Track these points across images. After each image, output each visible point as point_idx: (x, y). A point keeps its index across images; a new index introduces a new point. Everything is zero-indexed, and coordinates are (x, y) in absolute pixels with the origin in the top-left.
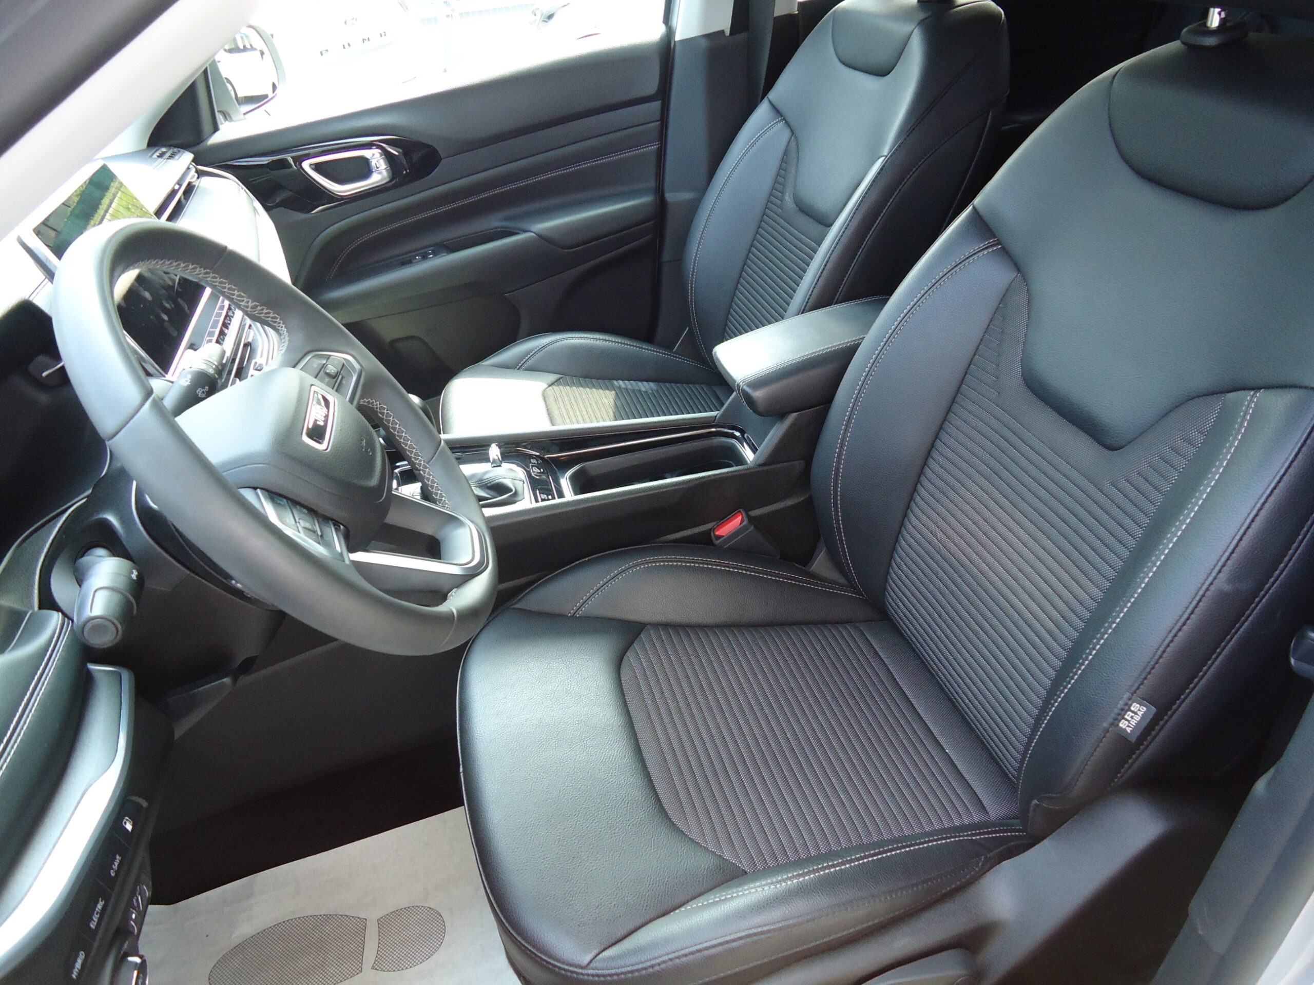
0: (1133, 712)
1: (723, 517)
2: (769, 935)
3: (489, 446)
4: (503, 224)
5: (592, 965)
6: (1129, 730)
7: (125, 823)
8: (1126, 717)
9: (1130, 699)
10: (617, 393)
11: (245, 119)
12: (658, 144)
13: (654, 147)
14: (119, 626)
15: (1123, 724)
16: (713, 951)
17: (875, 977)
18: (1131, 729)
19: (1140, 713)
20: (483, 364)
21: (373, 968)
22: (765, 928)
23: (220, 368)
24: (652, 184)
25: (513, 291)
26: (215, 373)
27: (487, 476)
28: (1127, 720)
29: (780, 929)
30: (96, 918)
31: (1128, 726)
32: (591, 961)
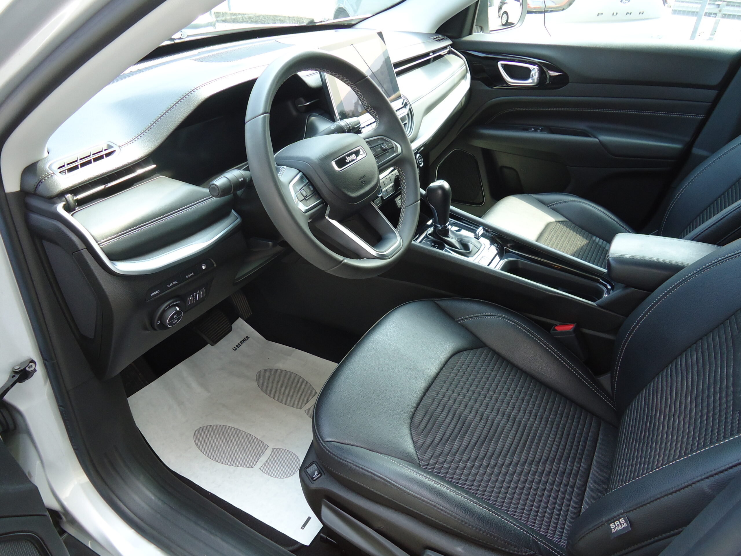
0: (620, 522)
1: (565, 322)
2: (392, 486)
3: (480, 226)
4: (586, 129)
5: (326, 443)
6: (613, 531)
7: (203, 266)
8: (615, 523)
9: (622, 514)
10: (589, 243)
11: (490, 33)
12: (704, 117)
13: (700, 117)
14: (220, 192)
15: (612, 526)
16: (367, 473)
17: (436, 552)
18: (614, 531)
19: (623, 526)
20: (532, 196)
21: (305, 411)
22: (392, 482)
23: (351, 128)
24: (687, 139)
25: (571, 166)
26: (347, 129)
27: (464, 239)
28: (615, 524)
29: (399, 488)
30: (171, 285)
31: (614, 528)
32: (327, 441)
